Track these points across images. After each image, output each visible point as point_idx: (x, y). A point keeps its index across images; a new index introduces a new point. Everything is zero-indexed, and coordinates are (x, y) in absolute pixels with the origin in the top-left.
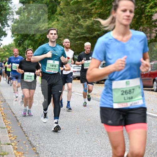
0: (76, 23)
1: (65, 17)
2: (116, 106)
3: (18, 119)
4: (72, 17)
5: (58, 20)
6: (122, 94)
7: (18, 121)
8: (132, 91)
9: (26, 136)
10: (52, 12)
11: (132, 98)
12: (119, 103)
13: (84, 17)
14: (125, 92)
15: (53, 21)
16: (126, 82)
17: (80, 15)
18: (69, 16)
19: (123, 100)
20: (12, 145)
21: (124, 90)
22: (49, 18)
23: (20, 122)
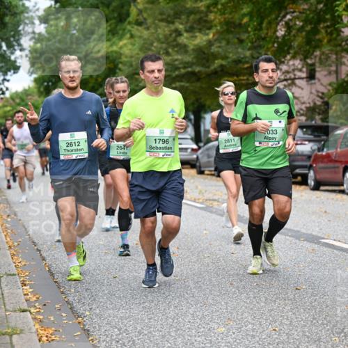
0: (172, 43)
1: (148, 28)
3: (44, 254)
4: (164, 30)
5: (132, 36)
7: (44, 259)
9: (62, 293)
10: (119, 17)
13: (190, 30)
17: (181, 23)
18: (157, 27)
20: (31, 313)
22: (113, 32)
23: (48, 262)
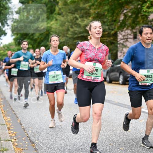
0: (74, 23)
1: (63, 16)
2: (50, 83)
3: (18, 116)
4: (70, 17)
5: (56, 20)
6: (53, 77)
7: (17, 118)
8: (57, 76)
9: (26, 133)
10: (51, 11)
11: (57, 79)
12: (52, 81)
13: (82, 17)
14: (54, 77)
15: (51, 21)
16: (55, 72)
17: (78, 14)
18: (67, 16)
19: (53, 80)
20: (12, 142)
21: (54, 76)
22: (48, 18)
23: (19, 119)
